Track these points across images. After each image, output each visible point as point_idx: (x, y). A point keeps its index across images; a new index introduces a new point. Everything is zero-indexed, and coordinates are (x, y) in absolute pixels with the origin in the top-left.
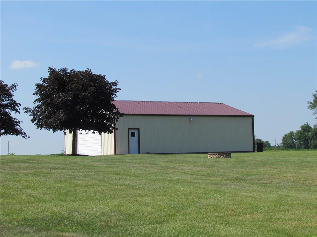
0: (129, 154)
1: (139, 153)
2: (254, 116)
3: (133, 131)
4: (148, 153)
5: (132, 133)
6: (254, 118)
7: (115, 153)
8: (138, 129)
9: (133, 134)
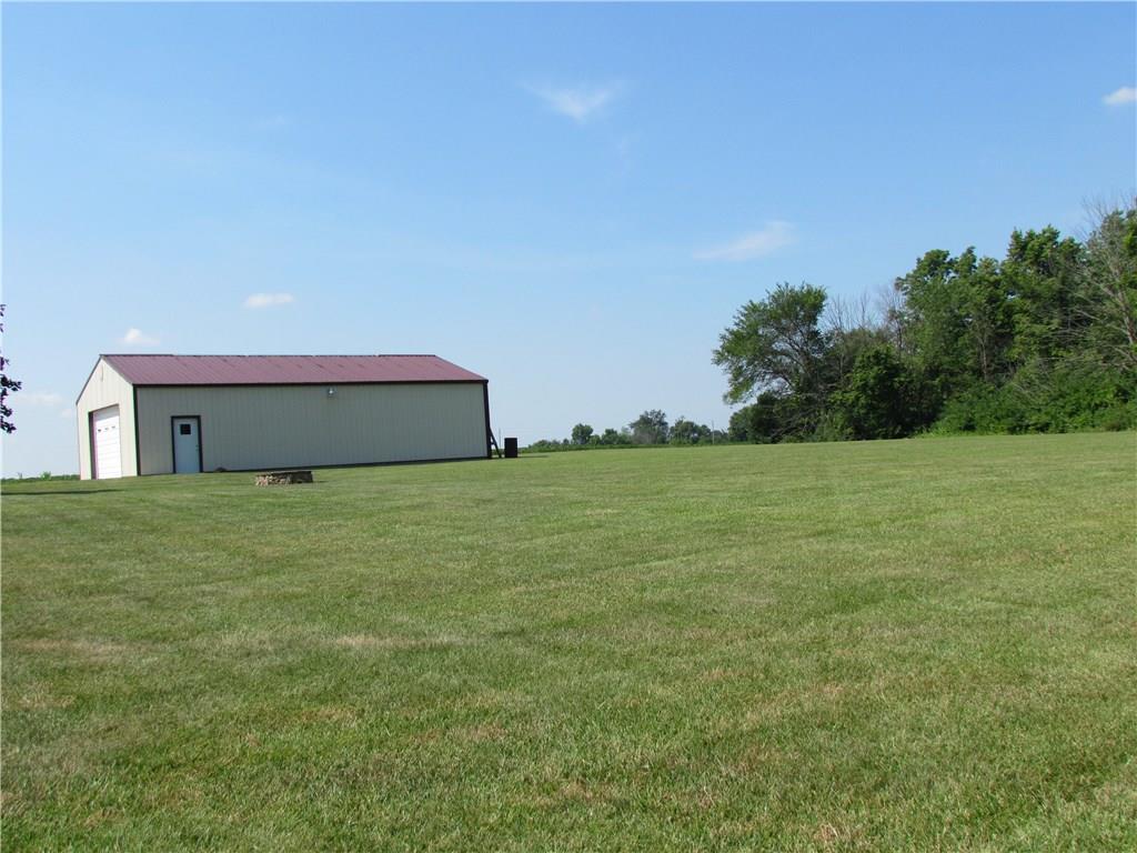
0: (174, 472)
1: (201, 471)
2: (487, 381)
3: (185, 422)
4: (222, 470)
5: (182, 426)
6: (489, 385)
7: (139, 473)
8: (198, 418)
9: (186, 430)
